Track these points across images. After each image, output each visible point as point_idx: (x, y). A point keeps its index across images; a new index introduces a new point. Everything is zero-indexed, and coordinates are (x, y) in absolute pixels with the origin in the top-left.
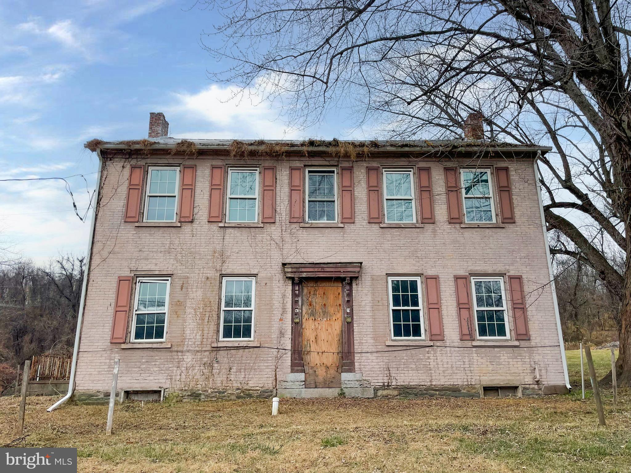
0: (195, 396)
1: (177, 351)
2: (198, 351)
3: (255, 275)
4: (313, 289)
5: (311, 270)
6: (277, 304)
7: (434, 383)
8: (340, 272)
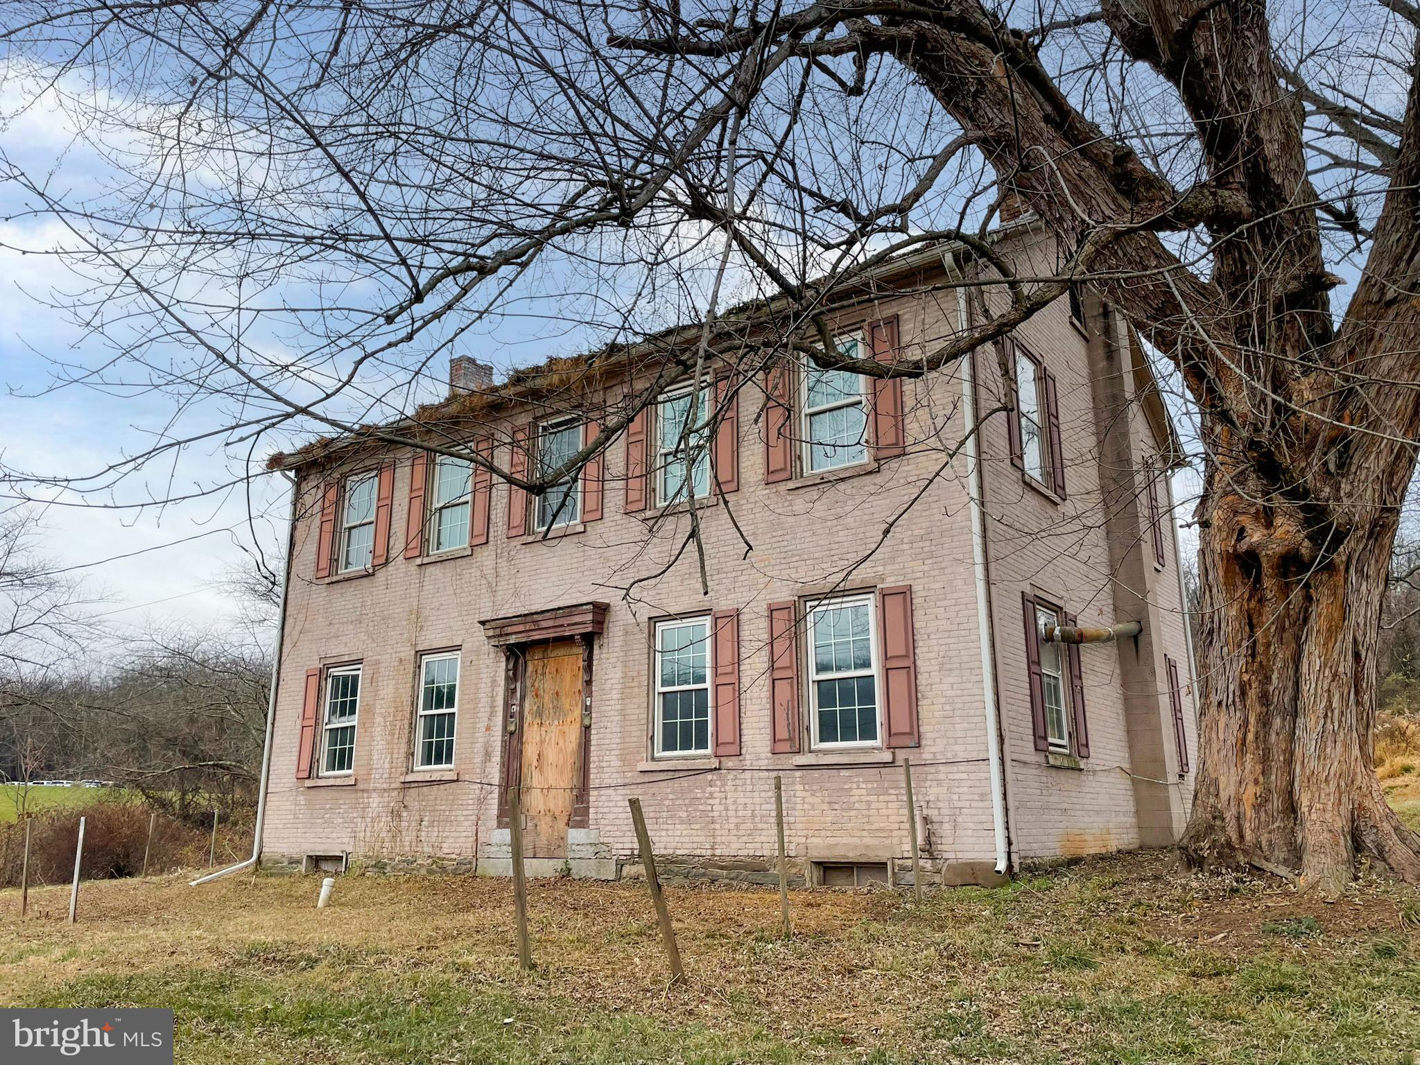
0: (380, 866)
1: (363, 791)
2: (385, 790)
3: (458, 648)
4: (541, 663)
5: (521, 628)
6: (484, 700)
7: (718, 852)
8: (562, 626)
